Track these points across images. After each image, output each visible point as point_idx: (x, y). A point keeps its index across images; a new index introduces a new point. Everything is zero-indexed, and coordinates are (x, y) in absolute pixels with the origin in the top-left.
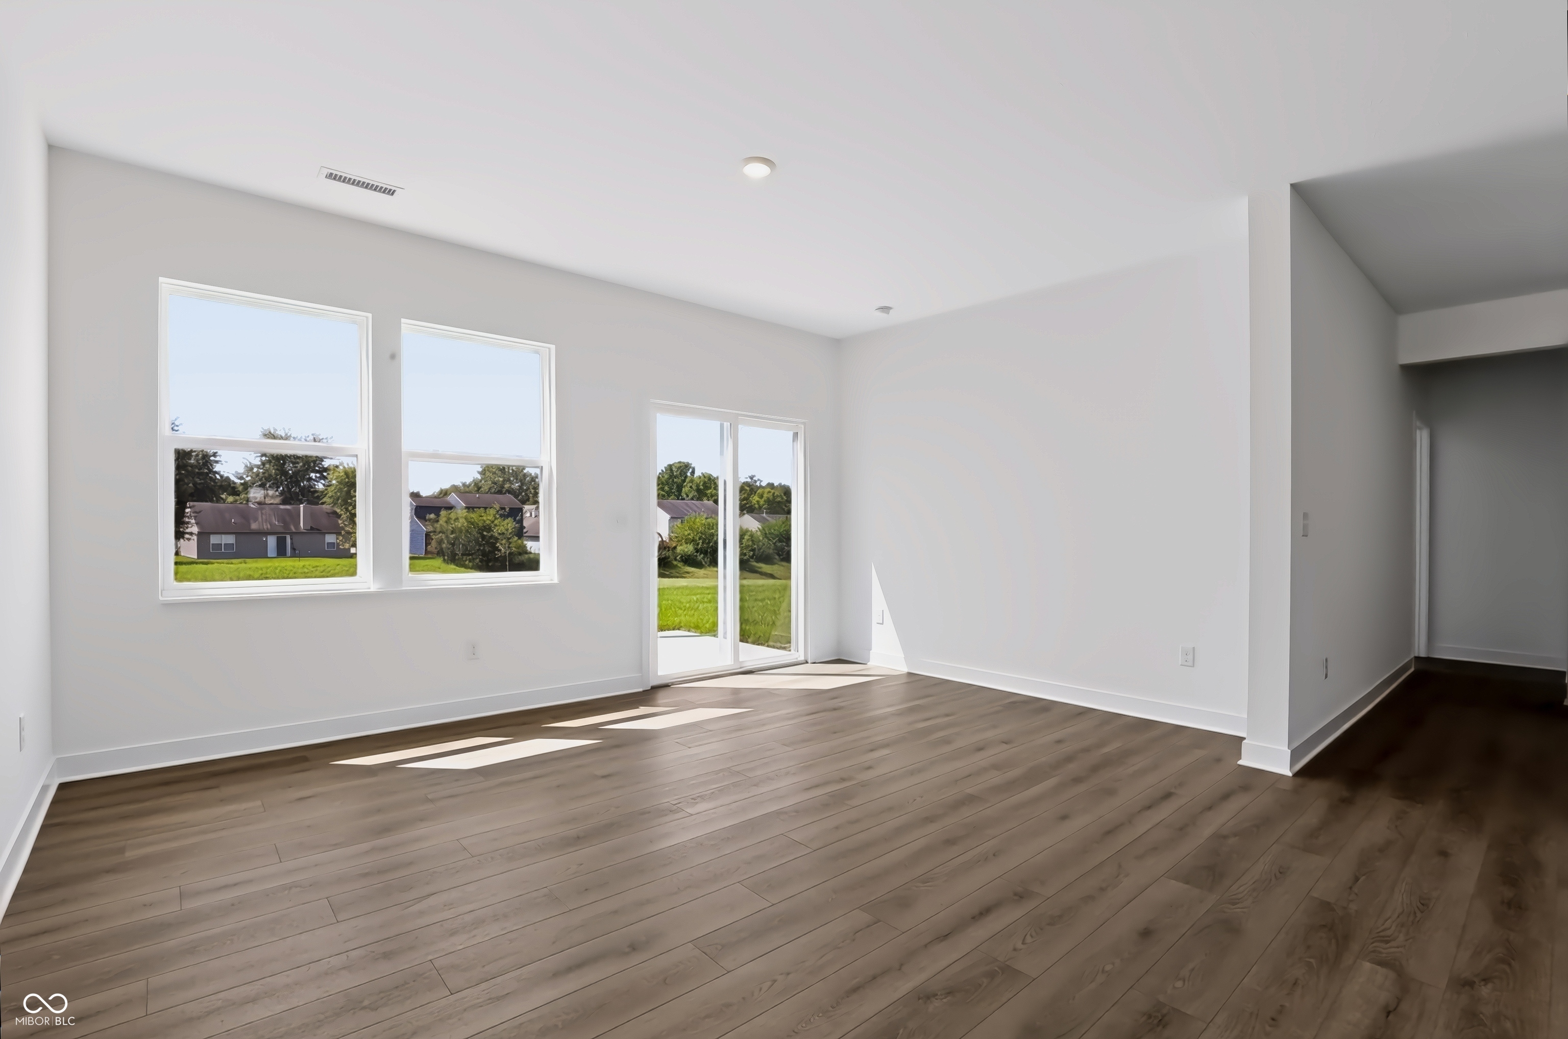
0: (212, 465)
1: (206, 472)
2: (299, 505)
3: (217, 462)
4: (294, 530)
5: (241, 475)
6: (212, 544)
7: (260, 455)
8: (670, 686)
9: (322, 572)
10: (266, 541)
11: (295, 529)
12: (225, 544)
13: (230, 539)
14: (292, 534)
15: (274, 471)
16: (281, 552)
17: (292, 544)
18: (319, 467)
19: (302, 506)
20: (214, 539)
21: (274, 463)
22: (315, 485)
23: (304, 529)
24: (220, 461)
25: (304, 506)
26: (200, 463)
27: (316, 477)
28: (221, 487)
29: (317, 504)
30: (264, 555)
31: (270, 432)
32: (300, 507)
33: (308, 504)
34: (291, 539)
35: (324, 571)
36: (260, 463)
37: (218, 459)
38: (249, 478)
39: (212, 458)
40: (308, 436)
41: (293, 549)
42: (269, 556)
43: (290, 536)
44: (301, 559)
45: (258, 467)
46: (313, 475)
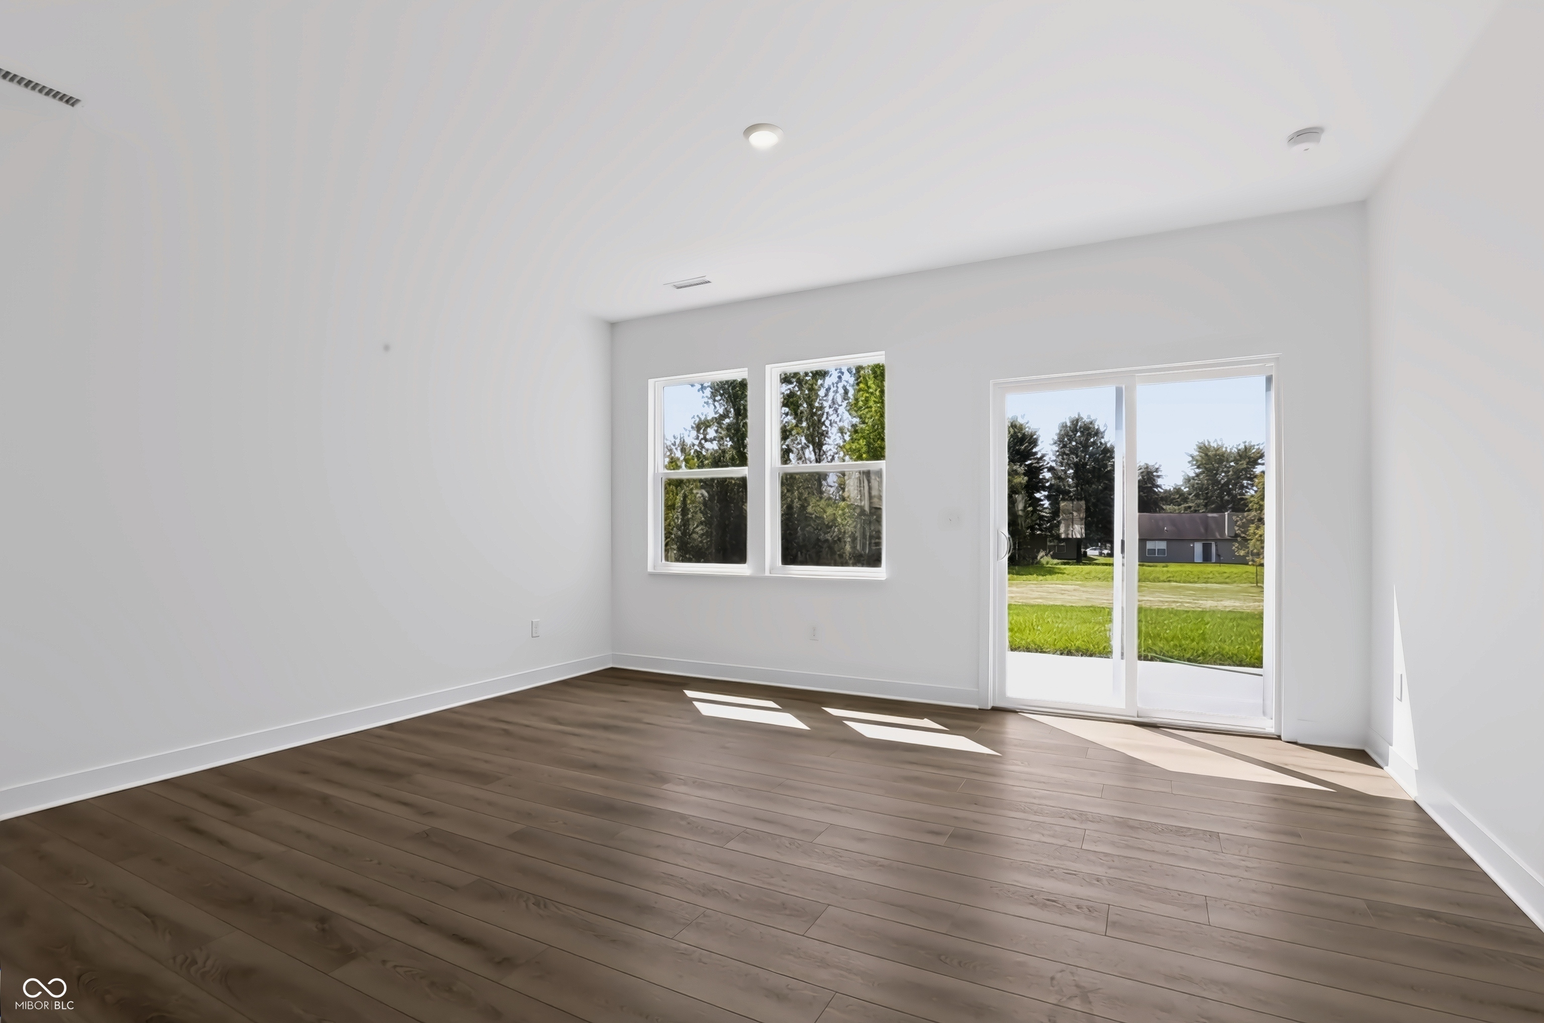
0: (1154, 480)
1: (1150, 487)
2: (1224, 512)
3: (1159, 477)
4: (1219, 537)
5: (1179, 487)
6: (1148, 549)
7: (1196, 467)
8: (1017, 712)
9: (1226, 579)
10: (1193, 547)
11: (1220, 535)
12: (1158, 549)
13: (1162, 545)
14: (1216, 540)
15: (1206, 481)
16: (1207, 559)
17: (1217, 550)
18: (1251, 475)
19: (1226, 513)
20: (1150, 545)
21: (1207, 473)
22: (1247, 492)
23: (1228, 536)
24: (1161, 475)
25: (1228, 514)
26: (1145, 479)
27: (1248, 484)
28: (1162, 499)
29: (1244, 511)
30: (1191, 561)
31: (1204, 445)
32: (1225, 515)
33: (1233, 511)
34: (1216, 546)
35: (1228, 577)
36: (1194, 475)
37: (1159, 474)
38: (1187, 489)
39: (1155, 474)
40: (1239, 445)
41: (1218, 555)
42: (1195, 561)
43: (1215, 543)
44: (1221, 565)
45: (1193, 478)
46: (1245, 482)
